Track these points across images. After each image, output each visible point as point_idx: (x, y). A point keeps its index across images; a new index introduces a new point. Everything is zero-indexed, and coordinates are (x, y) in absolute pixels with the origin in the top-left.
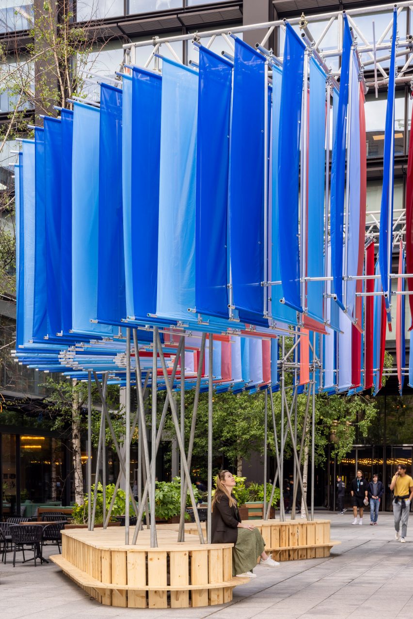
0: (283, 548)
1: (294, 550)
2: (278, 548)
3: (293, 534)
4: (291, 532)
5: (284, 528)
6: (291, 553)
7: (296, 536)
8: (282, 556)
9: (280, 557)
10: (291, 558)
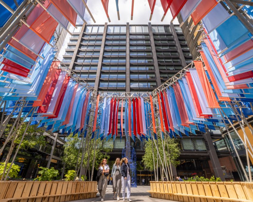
0: (77, 193)
1: (82, 194)
2: (74, 193)
3: (82, 187)
4: (81, 186)
5: (78, 184)
6: (80, 196)
7: (83, 187)
8: (75, 197)
9: (75, 198)
10: (80, 198)
